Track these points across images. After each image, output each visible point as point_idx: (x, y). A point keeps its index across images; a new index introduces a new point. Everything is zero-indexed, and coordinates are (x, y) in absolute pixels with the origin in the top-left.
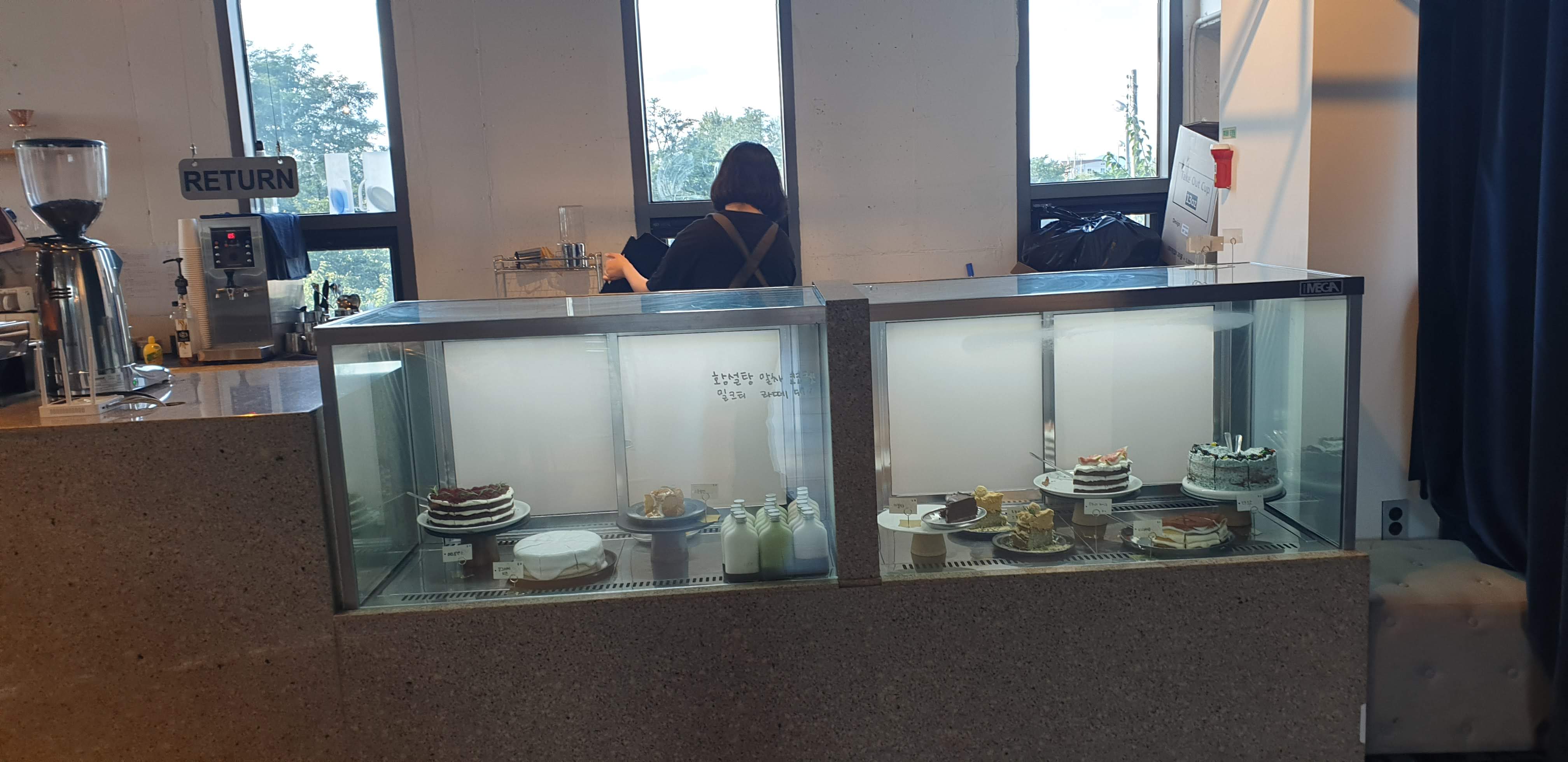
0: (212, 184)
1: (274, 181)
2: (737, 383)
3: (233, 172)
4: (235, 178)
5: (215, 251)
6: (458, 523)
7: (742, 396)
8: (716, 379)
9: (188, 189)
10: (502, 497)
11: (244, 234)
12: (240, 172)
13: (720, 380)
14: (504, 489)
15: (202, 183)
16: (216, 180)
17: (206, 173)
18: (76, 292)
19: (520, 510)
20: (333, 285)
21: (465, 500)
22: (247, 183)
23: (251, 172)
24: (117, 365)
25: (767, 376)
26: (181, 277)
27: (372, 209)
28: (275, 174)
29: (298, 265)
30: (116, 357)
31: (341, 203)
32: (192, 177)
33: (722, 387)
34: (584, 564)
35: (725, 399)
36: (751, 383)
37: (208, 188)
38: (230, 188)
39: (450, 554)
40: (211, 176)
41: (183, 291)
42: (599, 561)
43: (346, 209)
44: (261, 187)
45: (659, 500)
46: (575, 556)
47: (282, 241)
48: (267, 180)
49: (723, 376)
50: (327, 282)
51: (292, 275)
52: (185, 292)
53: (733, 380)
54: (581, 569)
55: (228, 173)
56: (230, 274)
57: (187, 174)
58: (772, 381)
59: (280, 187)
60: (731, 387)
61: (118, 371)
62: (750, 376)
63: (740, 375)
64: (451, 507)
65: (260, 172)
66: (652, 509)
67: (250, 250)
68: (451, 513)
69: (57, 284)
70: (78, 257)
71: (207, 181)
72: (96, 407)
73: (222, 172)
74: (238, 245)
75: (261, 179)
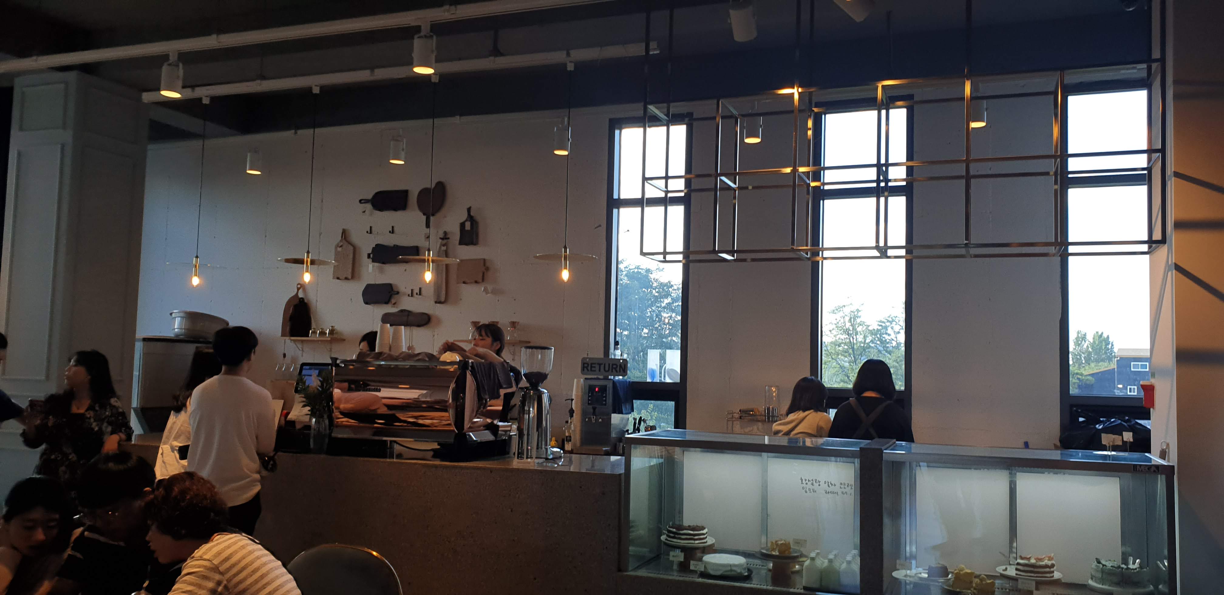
0: (593, 369)
1: (618, 369)
2: (812, 484)
3: (602, 364)
4: (602, 367)
5: (589, 396)
6: (679, 541)
7: (814, 491)
8: (802, 481)
9: (583, 370)
10: (701, 532)
11: (603, 389)
12: (605, 364)
13: (804, 481)
14: (703, 528)
15: (589, 368)
16: (595, 367)
17: (592, 364)
18: (533, 412)
19: (710, 541)
20: (644, 419)
21: (683, 530)
22: (607, 369)
23: (609, 365)
24: (543, 446)
25: (828, 482)
26: (572, 408)
27: (668, 380)
28: (618, 367)
29: (627, 407)
30: (543, 443)
31: (653, 375)
32: (586, 365)
33: (804, 485)
34: (734, 571)
35: (806, 492)
36: (819, 485)
37: (591, 370)
38: (600, 371)
39: (673, 556)
40: (593, 365)
41: (572, 416)
42: (743, 571)
43: (655, 379)
44: (612, 371)
45: (777, 545)
46: (731, 565)
47: (621, 394)
48: (615, 368)
49: (805, 480)
50: (641, 418)
51: (624, 412)
52: (573, 416)
53: (810, 483)
54: (733, 573)
55: (600, 365)
56: (594, 409)
57: (584, 364)
58: (830, 485)
59: (620, 371)
60: (809, 486)
61: (543, 449)
62: (819, 482)
63: (814, 480)
64: (676, 532)
65: (613, 365)
66: (774, 550)
67: (606, 397)
68: (676, 536)
69: (526, 408)
70: (536, 397)
71: (591, 367)
72: (534, 462)
73: (598, 364)
74: (600, 394)
75: (613, 368)
